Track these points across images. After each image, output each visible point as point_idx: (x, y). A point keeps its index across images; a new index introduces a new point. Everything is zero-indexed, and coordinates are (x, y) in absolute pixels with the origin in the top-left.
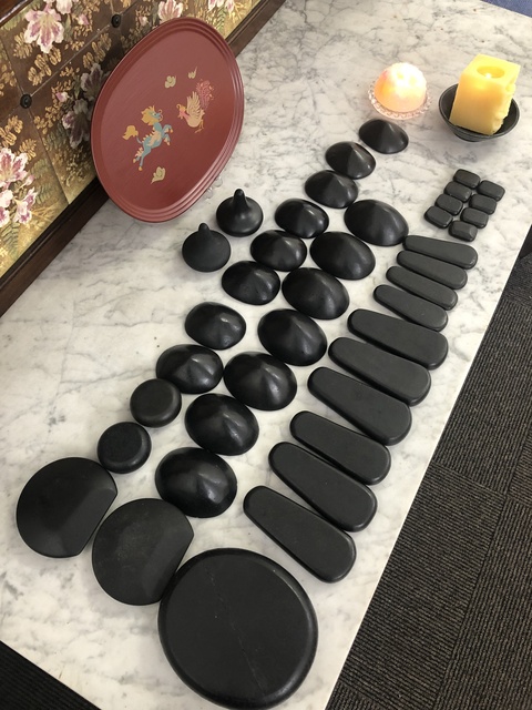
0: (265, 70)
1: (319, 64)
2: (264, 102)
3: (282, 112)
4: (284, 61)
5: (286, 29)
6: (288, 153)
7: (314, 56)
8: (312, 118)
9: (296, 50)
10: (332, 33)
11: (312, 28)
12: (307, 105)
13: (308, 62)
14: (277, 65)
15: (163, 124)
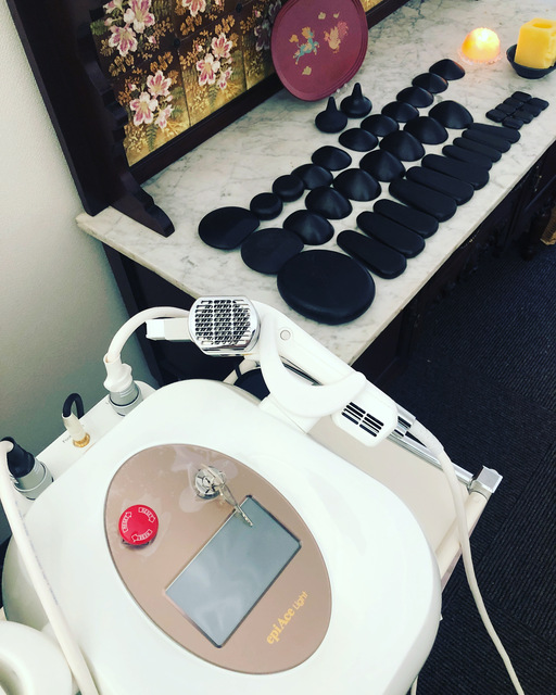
0: (386, 38)
1: (424, 36)
2: (382, 54)
3: (394, 59)
4: (400, 34)
5: (404, 17)
6: (395, 80)
7: (422, 32)
8: (415, 63)
9: (409, 28)
10: (437, 19)
11: (423, 17)
12: (413, 57)
13: (417, 35)
14: (395, 36)
15: (314, 40)
